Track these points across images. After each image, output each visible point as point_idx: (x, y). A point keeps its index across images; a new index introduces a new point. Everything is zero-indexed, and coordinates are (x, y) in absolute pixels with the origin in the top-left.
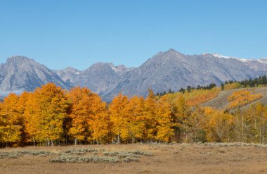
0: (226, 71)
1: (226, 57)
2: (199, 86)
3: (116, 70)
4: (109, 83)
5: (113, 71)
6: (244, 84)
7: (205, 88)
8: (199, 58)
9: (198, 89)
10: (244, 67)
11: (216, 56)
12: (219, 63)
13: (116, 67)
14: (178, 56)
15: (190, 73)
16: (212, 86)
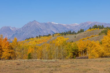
0: (57, 29)
1: (57, 24)
2: (44, 35)
3: (12, 29)
4: (9, 34)
5: (10, 29)
6: (62, 34)
7: (46, 36)
8: (46, 24)
9: (43, 36)
10: (64, 27)
11: (53, 23)
12: (54, 26)
13: (12, 28)
14: (37, 23)
15: (42, 30)
16: (50, 35)
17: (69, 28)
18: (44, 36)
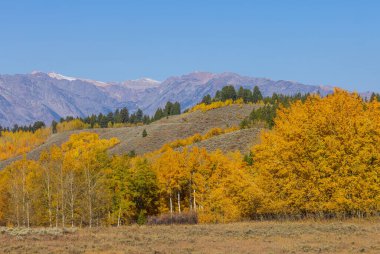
0: (70, 101)
1: (70, 79)
2: (16, 126)
6: (91, 122)
7: (25, 129)
8: (25, 80)
9: (14, 131)
10: (100, 95)
11: (53, 75)
12: (57, 88)
15: (9, 105)
16: (40, 125)
17: (118, 96)
18: (16, 129)
